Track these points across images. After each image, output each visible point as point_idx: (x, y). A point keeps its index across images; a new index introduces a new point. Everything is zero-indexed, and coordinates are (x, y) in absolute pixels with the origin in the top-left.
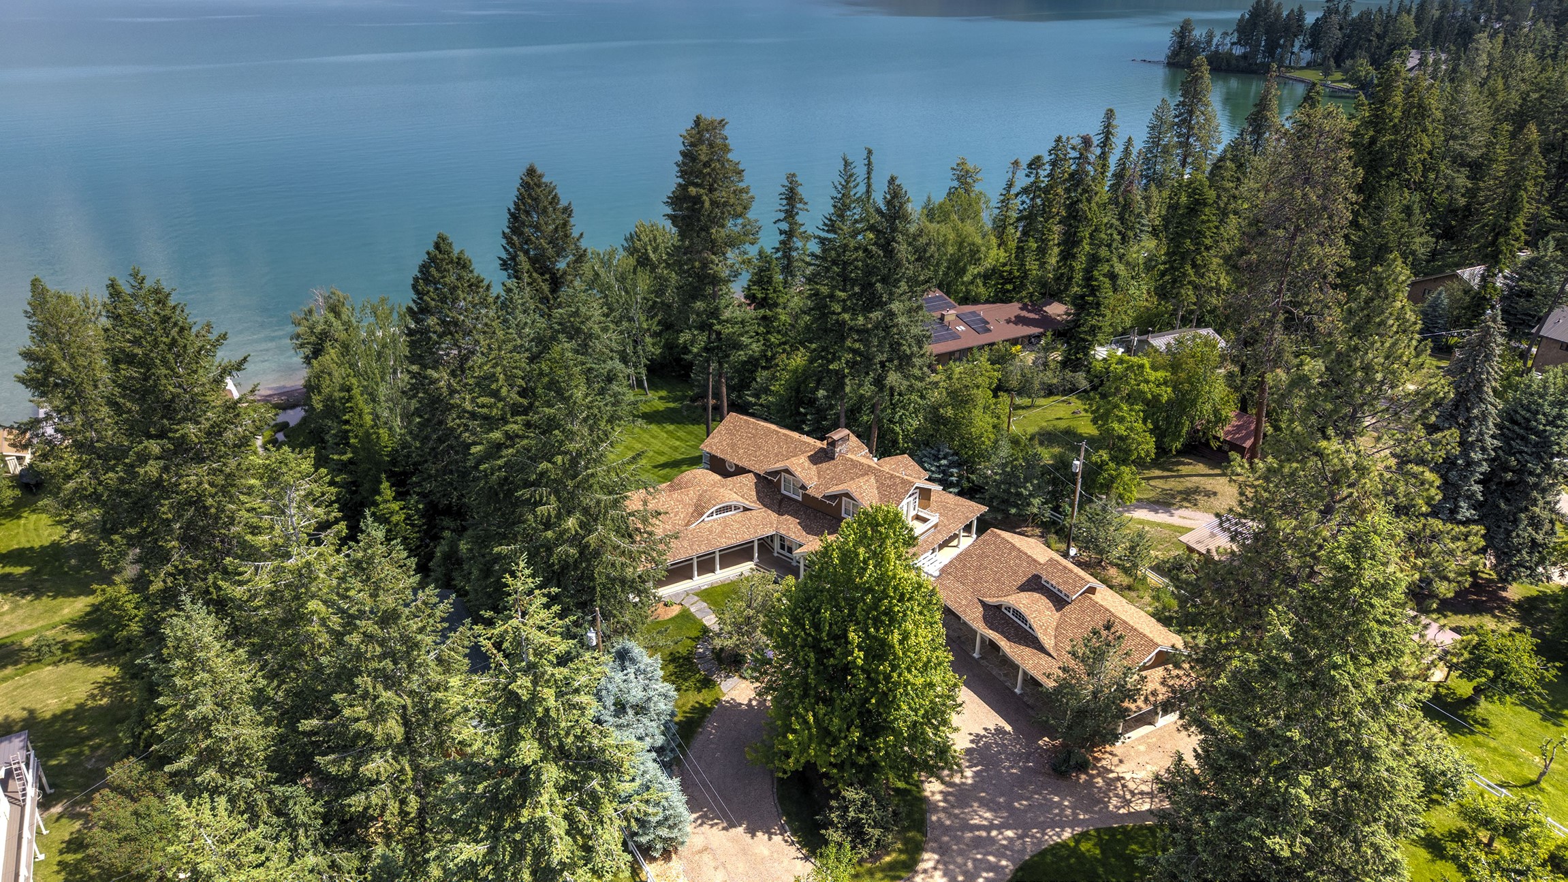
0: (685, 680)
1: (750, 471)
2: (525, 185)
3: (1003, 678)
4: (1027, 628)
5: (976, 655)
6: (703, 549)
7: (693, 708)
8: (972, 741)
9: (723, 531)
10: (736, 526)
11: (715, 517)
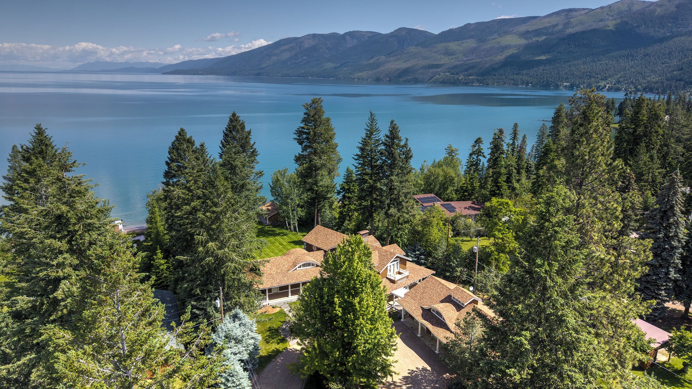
0: (273, 339)
1: (322, 250)
2: (231, 121)
3: (430, 346)
4: (442, 319)
5: (419, 335)
6: (294, 282)
7: (273, 350)
8: (409, 373)
9: (305, 275)
10: (311, 273)
11: (302, 268)
